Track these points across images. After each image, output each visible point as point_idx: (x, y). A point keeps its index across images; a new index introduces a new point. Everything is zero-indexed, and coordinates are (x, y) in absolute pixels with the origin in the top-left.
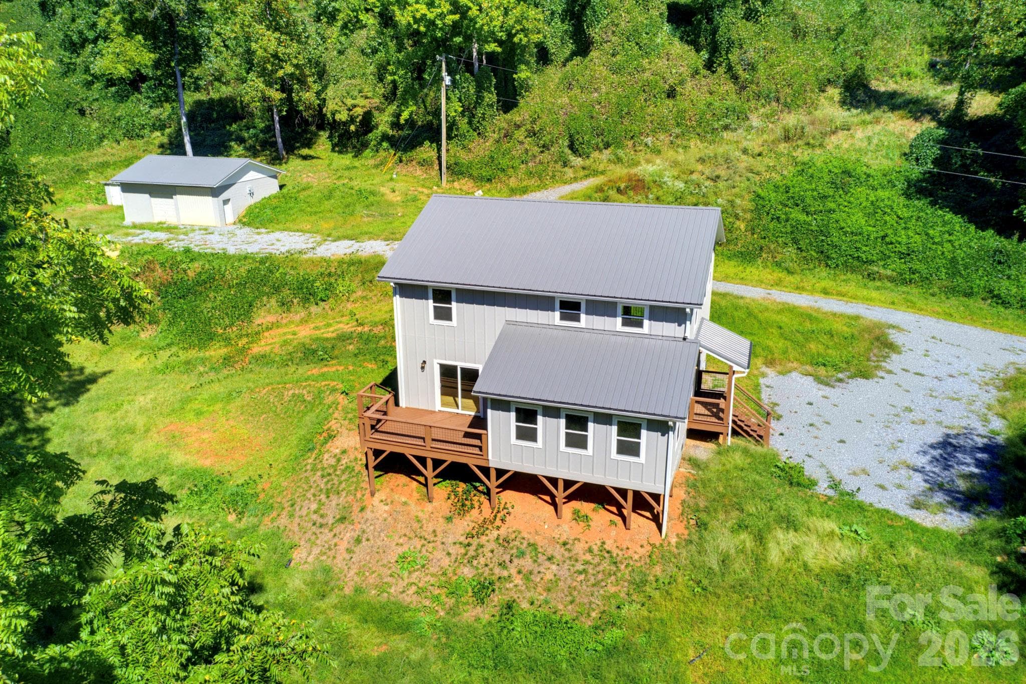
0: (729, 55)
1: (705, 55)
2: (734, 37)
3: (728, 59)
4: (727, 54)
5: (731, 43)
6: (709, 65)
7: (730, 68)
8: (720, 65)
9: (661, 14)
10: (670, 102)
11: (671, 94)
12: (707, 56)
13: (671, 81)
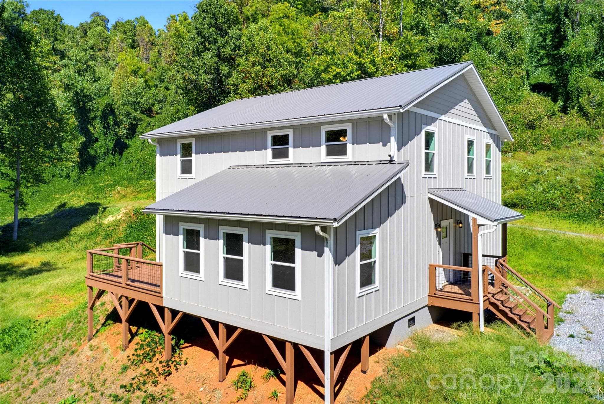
0: (580, 100)
1: (560, 103)
2: (582, 86)
3: (579, 102)
4: (578, 99)
5: (580, 91)
6: (564, 110)
7: (581, 109)
8: (573, 108)
9: (522, 77)
10: (530, 132)
11: (531, 126)
12: (561, 104)
13: (531, 118)
